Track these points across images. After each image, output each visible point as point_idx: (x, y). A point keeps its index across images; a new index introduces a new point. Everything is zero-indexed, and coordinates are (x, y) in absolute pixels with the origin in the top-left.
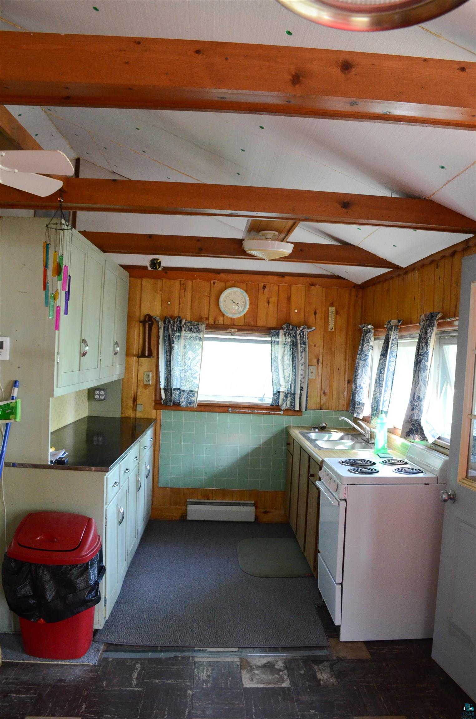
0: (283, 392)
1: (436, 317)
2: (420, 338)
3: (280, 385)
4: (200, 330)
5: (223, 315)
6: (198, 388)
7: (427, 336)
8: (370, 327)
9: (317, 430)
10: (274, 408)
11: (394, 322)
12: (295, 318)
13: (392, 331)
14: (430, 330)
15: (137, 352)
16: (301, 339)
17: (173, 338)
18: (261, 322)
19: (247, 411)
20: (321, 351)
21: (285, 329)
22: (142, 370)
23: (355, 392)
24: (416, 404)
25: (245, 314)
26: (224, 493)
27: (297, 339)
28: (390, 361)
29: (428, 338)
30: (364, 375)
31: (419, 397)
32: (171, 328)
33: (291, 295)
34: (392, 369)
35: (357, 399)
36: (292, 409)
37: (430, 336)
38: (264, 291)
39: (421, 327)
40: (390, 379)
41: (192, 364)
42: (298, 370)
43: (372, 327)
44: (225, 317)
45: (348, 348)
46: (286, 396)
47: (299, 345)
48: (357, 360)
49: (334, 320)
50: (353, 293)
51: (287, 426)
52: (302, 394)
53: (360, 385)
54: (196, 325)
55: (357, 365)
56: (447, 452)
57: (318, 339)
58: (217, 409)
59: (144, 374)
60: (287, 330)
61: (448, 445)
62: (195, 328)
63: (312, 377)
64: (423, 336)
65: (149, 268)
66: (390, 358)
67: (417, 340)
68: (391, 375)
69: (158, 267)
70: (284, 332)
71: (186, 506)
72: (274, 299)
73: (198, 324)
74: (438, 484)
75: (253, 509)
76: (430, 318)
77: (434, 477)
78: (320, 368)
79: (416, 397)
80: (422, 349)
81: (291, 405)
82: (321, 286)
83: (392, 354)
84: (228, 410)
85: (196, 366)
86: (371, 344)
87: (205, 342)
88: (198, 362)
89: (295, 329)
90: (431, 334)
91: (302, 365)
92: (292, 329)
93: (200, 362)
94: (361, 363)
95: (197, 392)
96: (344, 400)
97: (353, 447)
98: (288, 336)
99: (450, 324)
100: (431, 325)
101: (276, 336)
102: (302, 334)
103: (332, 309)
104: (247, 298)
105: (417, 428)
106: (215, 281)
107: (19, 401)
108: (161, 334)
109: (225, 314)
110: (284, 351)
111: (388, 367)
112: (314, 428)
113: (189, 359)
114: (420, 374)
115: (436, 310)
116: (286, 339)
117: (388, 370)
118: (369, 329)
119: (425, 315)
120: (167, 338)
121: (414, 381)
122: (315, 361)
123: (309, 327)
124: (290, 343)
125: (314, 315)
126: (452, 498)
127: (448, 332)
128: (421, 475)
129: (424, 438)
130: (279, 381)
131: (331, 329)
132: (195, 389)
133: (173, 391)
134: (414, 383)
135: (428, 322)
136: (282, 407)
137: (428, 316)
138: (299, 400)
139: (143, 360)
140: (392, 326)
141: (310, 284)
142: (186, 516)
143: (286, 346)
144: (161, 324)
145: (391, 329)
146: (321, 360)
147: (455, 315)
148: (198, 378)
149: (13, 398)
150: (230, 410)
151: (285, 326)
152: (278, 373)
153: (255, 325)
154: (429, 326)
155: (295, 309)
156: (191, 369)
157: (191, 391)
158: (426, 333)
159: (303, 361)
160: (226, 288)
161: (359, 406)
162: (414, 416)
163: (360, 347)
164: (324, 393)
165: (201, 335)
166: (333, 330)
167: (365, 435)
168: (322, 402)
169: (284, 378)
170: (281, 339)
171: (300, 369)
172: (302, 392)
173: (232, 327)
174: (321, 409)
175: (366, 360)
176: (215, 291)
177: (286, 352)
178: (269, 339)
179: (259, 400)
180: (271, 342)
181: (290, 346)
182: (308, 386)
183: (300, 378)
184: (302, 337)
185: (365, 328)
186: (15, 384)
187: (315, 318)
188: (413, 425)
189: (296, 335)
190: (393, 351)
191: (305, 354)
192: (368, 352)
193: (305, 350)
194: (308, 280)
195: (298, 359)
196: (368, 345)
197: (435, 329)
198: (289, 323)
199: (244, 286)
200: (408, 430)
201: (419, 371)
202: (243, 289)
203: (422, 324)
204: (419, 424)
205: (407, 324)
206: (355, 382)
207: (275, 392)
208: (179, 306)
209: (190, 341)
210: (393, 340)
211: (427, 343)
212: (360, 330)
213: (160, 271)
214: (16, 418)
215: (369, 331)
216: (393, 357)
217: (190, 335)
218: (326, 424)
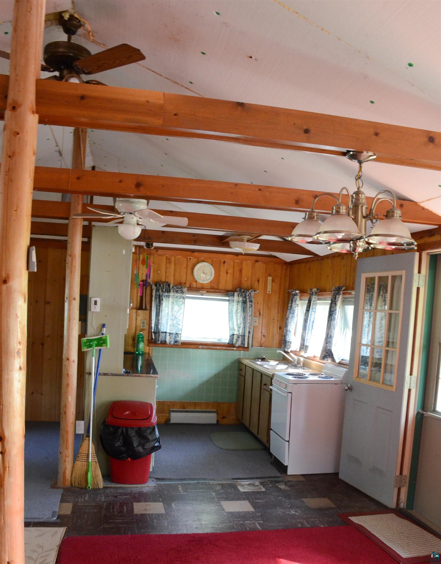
0: (236, 335)
1: (342, 289)
2: (332, 301)
3: (235, 330)
4: (183, 292)
5: (196, 281)
6: (181, 331)
7: (336, 300)
8: (297, 292)
9: (260, 360)
10: (230, 345)
11: (314, 290)
12: (245, 284)
13: (313, 295)
14: (338, 296)
15: (136, 307)
16: (249, 299)
17: (162, 297)
18: (222, 286)
19: (212, 347)
20: (262, 307)
21: (238, 292)
22: (139, 318)
23: (286, 334)
24: (329, 340)
25: (211, 282)
26: (195, 404)
27: (246, 299)
28: (311, 314)
29: (336, 301)
30: (292, 323)
31: (331, 336)
32: (161, 290)
33: (242, 268)
34: (312, 320)
35: (288, 339)
36: (243, 346)
37: (338, 300)
38: (224, 265)
39: (332, 294)
40: (311, 325)
41: (177, 315)
42: (247, 319)
43: (299, 292)
44: (197, 283)
45: (280, 306)
46: (238, 337)
47: (248, 303)
48: (288, 313)
49: (271, 286)
50: (284, 268)
51: (238, 358)
52: (250, 336)
53: (289, 330)
54: (180, 288)
55: (287, 316)
56: (348, 367)
57: (260, 299)
58: (191, 346)
59: (141, 321)
60: (240, 292)
61: (348, 363)
62: (180, 290)
63: (256, 324)
64: (334, 300)
65: (145, 247)
66: (311, 312)
67: (330, 302)
68: (311, 323)
69: (151, 247)
70: (238, 294)
71: (170, 414)
72: (230, 271)
73: (181, 288)
74: (342, 384)
75: (215, 415)
76: (338, 290)
77: (340, 380)
78: (261, 318)
79: (329, 336)
80: (333, 308)
81: (242, 344)
82: (263, 262)
83: (313, 310)
84: (199, 347)
85: (180, 317)
86: (297, 303)
87: (186, 300)
88: (181, 314)
89: (246, 292)
90: (338, 299)
91: (249, 316)
92: (243, 292)
93: (182, 314)
94: (291, 316)
95: (181, 334)
96: (276, 341)
97: (287, 368)
98: (240, 296)
99: (350, 294)
100: (338, 294)
101: (232, 297)
102: (250, 295)
103: (270, 278)
104: (213, 270)
105: (329, 354)
106: (190, 257)
107: (108, 336)
108: (154, 294)
109: (197, 280)
110: (238, 307)
111: (310, 318)
112: (258, 359)
113: (176, 311)
114: (332, 323)
115: (341, 285)
116: (239, 298)
117: (310, 320)
118: (297, 293)
119: (335, 288)
120: (158, 297)
121: (328, 326)
122: (258, 314)
123: (255, 291)
124: (241, 301)
125: (257, 282)
126: (350, 389)
127: (348, 298)
128: (333, 379)
129: (334, 360)
130: (233, 327)
131: (269, 292)
132: (179, 332)
133: (161, 334)
134: (328, 327)
135: (337, 292)
136: (236, 345)
137: (337, 289)
138: (247, 340)
139: (140, 312)
140: (313, 293)
141: (255, 261)
142: (170, 420)
143: (239, 303)
144: (154, 287)
145: (312, 294)
146: (261, 313)
147: (353, 289)
148: (181, 324)
149: (103, 334)
150: (200, 347)
151: (238, 289)
152: (233, 321)
153: (218, 288)
154: (337, 294)
155: (245, 278)
156: (176, 318)
157: (177, 334)
158: (335, 298)
159: (250, 313)
160: (198, 262)
161: (289, 344)
162: (328, 347)
163: (290, 305)
164: (264, 336)
165: (184, 295)
166: (270, 293)
167: (294, 362)
168: (262, 342)
169: (237, 325)
170: (236, 298)
171: (248, 319)
172: (249, 334)
173: (202, 289)
174: (261, 346)
175: (293, 313)
176: (190, 264)
177: (239, 308)
178: (227, 298)
179: (218, 340)
180: (229, 300)
181: (242, 303)
182: (253, 331)
183: (248, 325)
184: (250, 297)
185: (294, 293)
186: (104, 326)
187: (258, 285)
188: (327, 352)
189: (246, 296)
190: (313, 308)
191: (252, 308)
192: (295, 308)
193: (251, 306)
194: (255, 258)
195: (247, 312)
196: (295, 304)
197: (341, 296)
198: (241, 288)
199: (210, 261)
200: (324, 356)
201: (331, 320)
202: (209, 263)
203: (333, 292)
204: (331, 352)
205: (322, 292)
206: (286, 328)
207: (231, 335)
208: (166, 275)
209: (176, 299)
210: (314, 301)
211: (336, 304)
212: (289, 293)
213: (152, 249)
214: (107, 346)
215: (296, 294)
216: (313, 312)
217: (176, 295)
218: (265, 356)
